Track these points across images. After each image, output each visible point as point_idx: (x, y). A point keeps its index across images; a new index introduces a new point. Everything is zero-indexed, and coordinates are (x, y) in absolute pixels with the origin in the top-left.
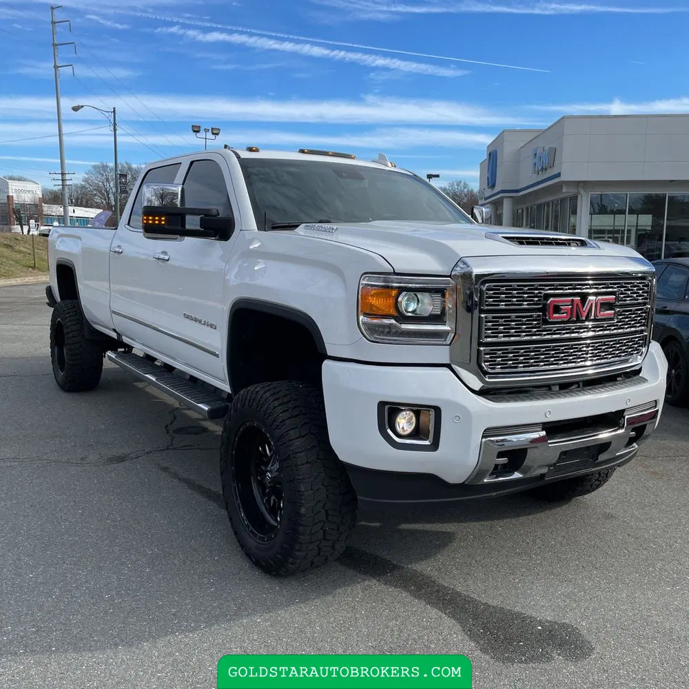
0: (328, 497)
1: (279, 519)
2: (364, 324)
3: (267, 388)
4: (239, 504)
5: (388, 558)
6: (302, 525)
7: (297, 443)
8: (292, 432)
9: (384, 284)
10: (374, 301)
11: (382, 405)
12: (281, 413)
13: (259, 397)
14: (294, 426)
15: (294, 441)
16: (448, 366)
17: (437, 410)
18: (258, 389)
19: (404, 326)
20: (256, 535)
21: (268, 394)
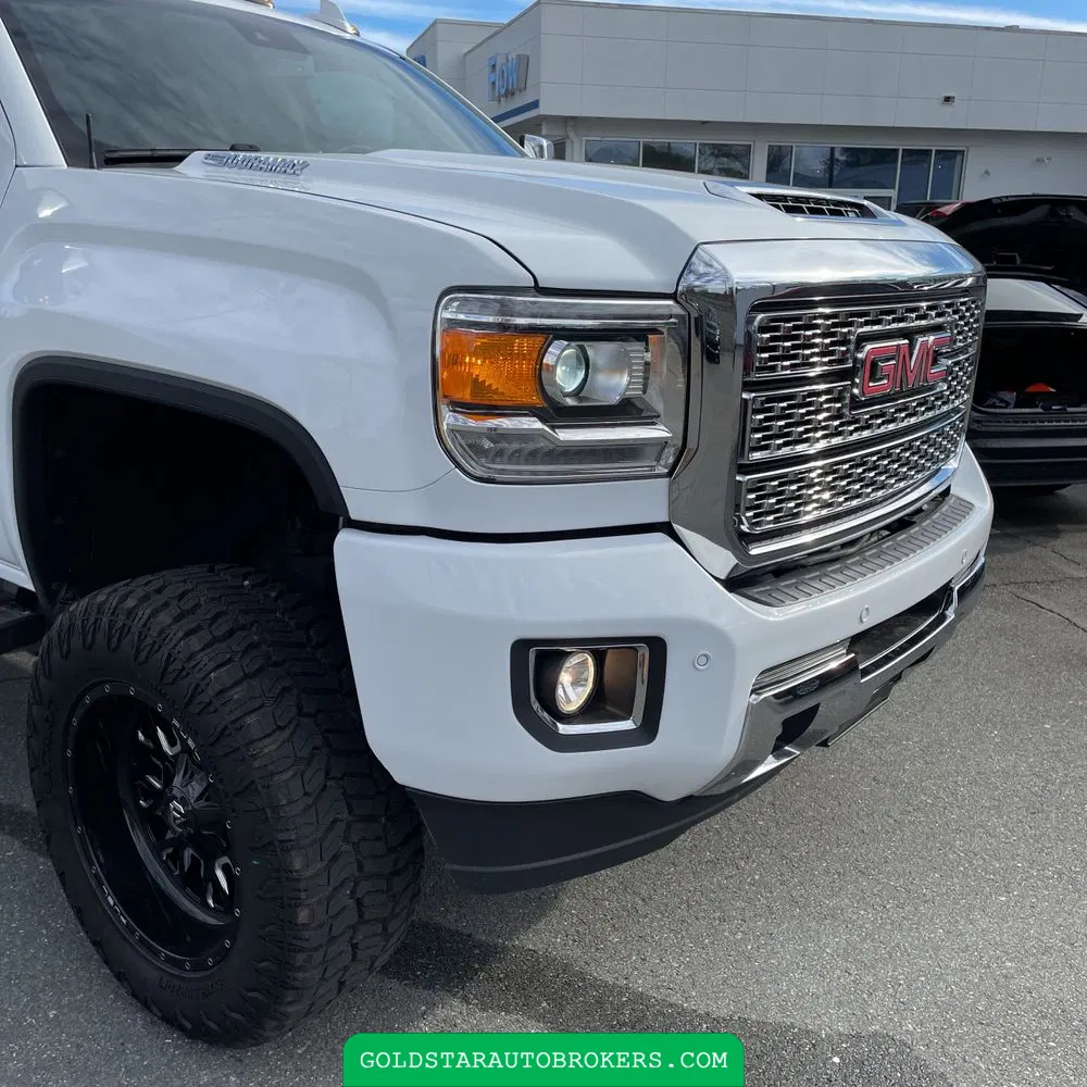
0: (360, 868)
1: (211, 902)
2: (452, 431)
3: (158, 600)
4: (96, 876)
5: (462, 926)
6: (302, 950)
7: (270, 747)
8: (251, 720)
9: (499, 319)
10: (478, 367)
11: (520, 647)
12: (214, 670)
13: (137, 626)
14: (256, 704)
15: (261, 744)
16: (666, 528)
17: (657, 646)
18: (130, 603)
19: (567, 435)
20: (156, 953)
21: (165, 618)
